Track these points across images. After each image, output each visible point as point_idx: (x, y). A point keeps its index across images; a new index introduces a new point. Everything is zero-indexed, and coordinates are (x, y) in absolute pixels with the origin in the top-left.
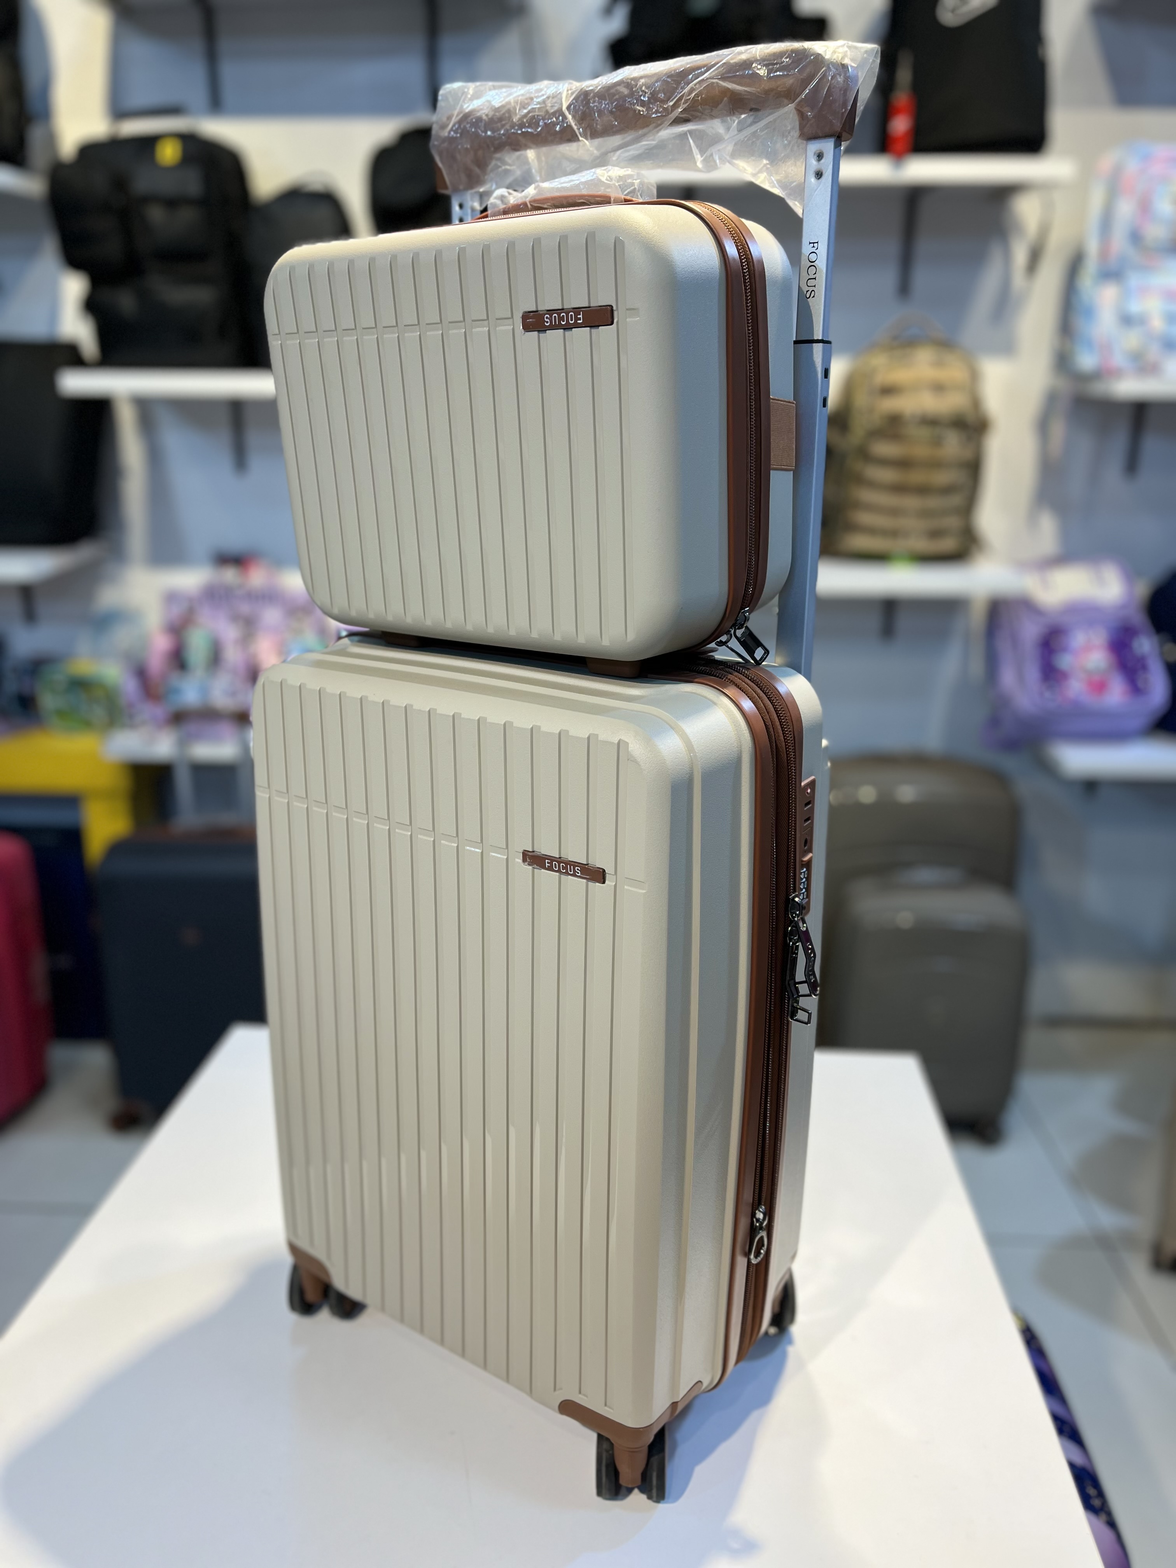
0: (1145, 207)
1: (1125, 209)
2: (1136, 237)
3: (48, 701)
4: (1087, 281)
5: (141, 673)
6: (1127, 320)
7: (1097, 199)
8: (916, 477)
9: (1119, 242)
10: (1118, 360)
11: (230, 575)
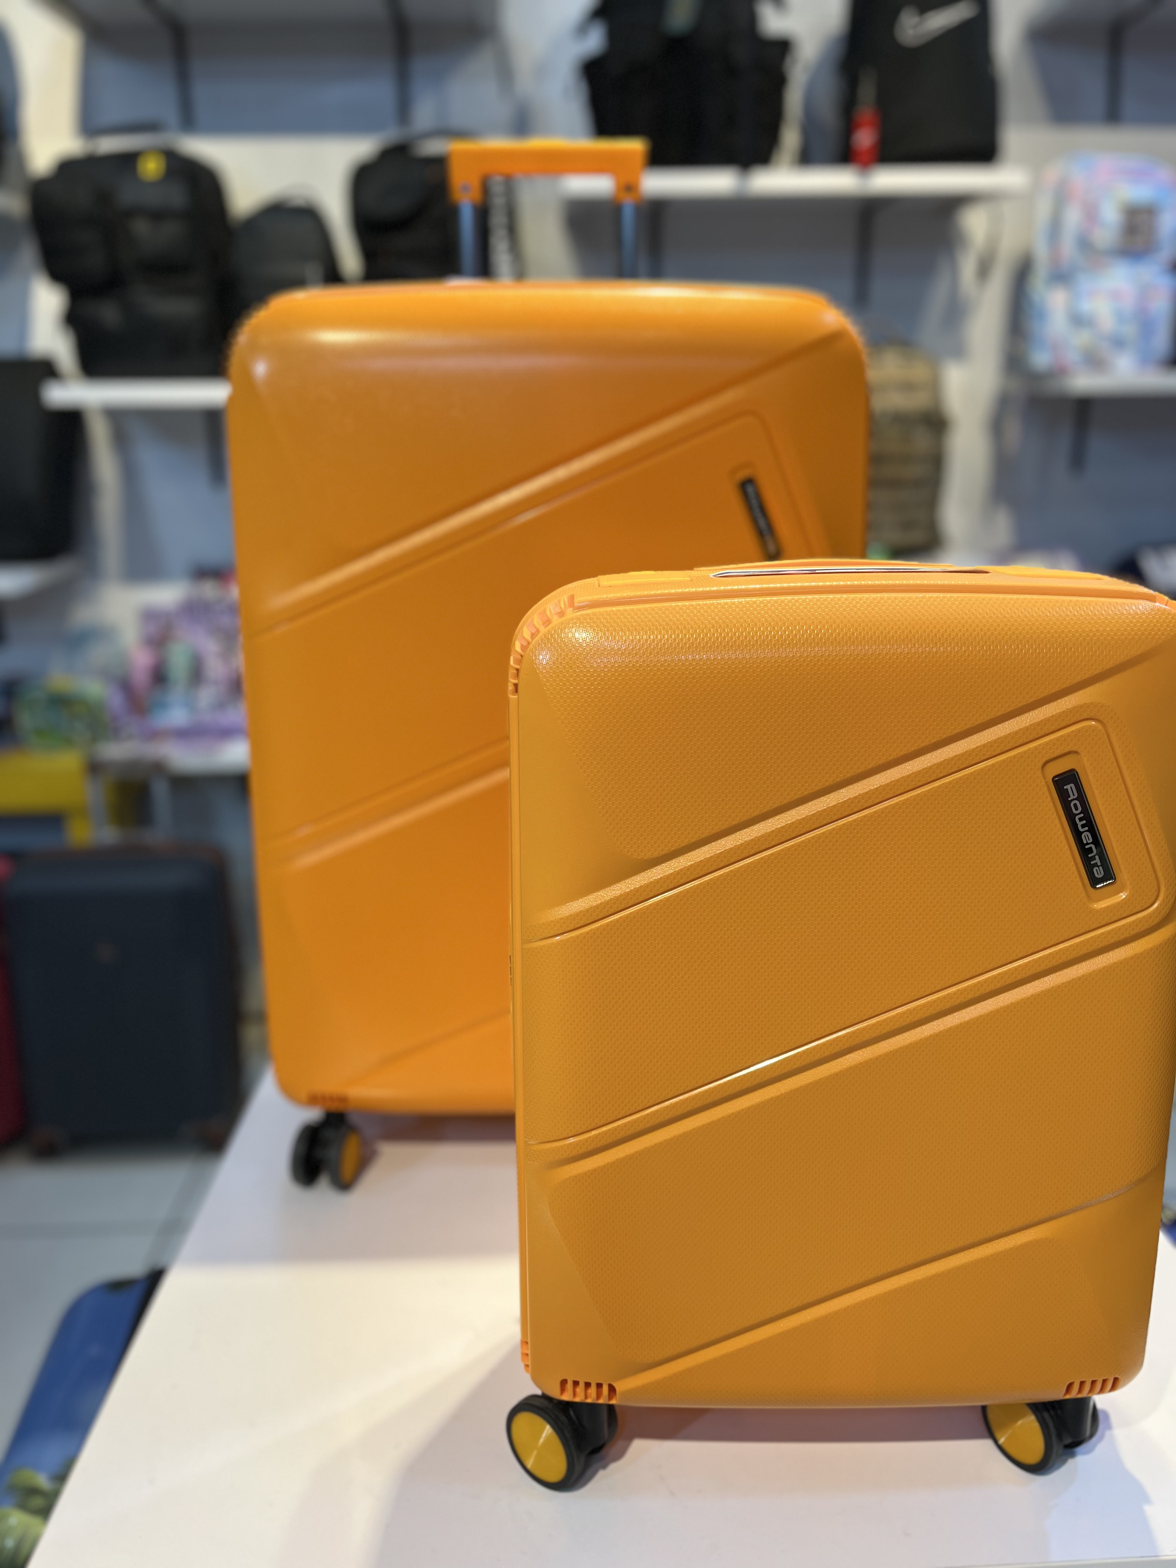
0: (1091, 214)
1: (1073, 218)
2: (1085, 244)
3: (26, 720)
4: (1038, 284)
5: (126, 686)
6: (1079, 320)
7: (1043, 209)
8: (891, 470)
9: (1068, 247)
10: (1072, 357)
11: (209, 590)
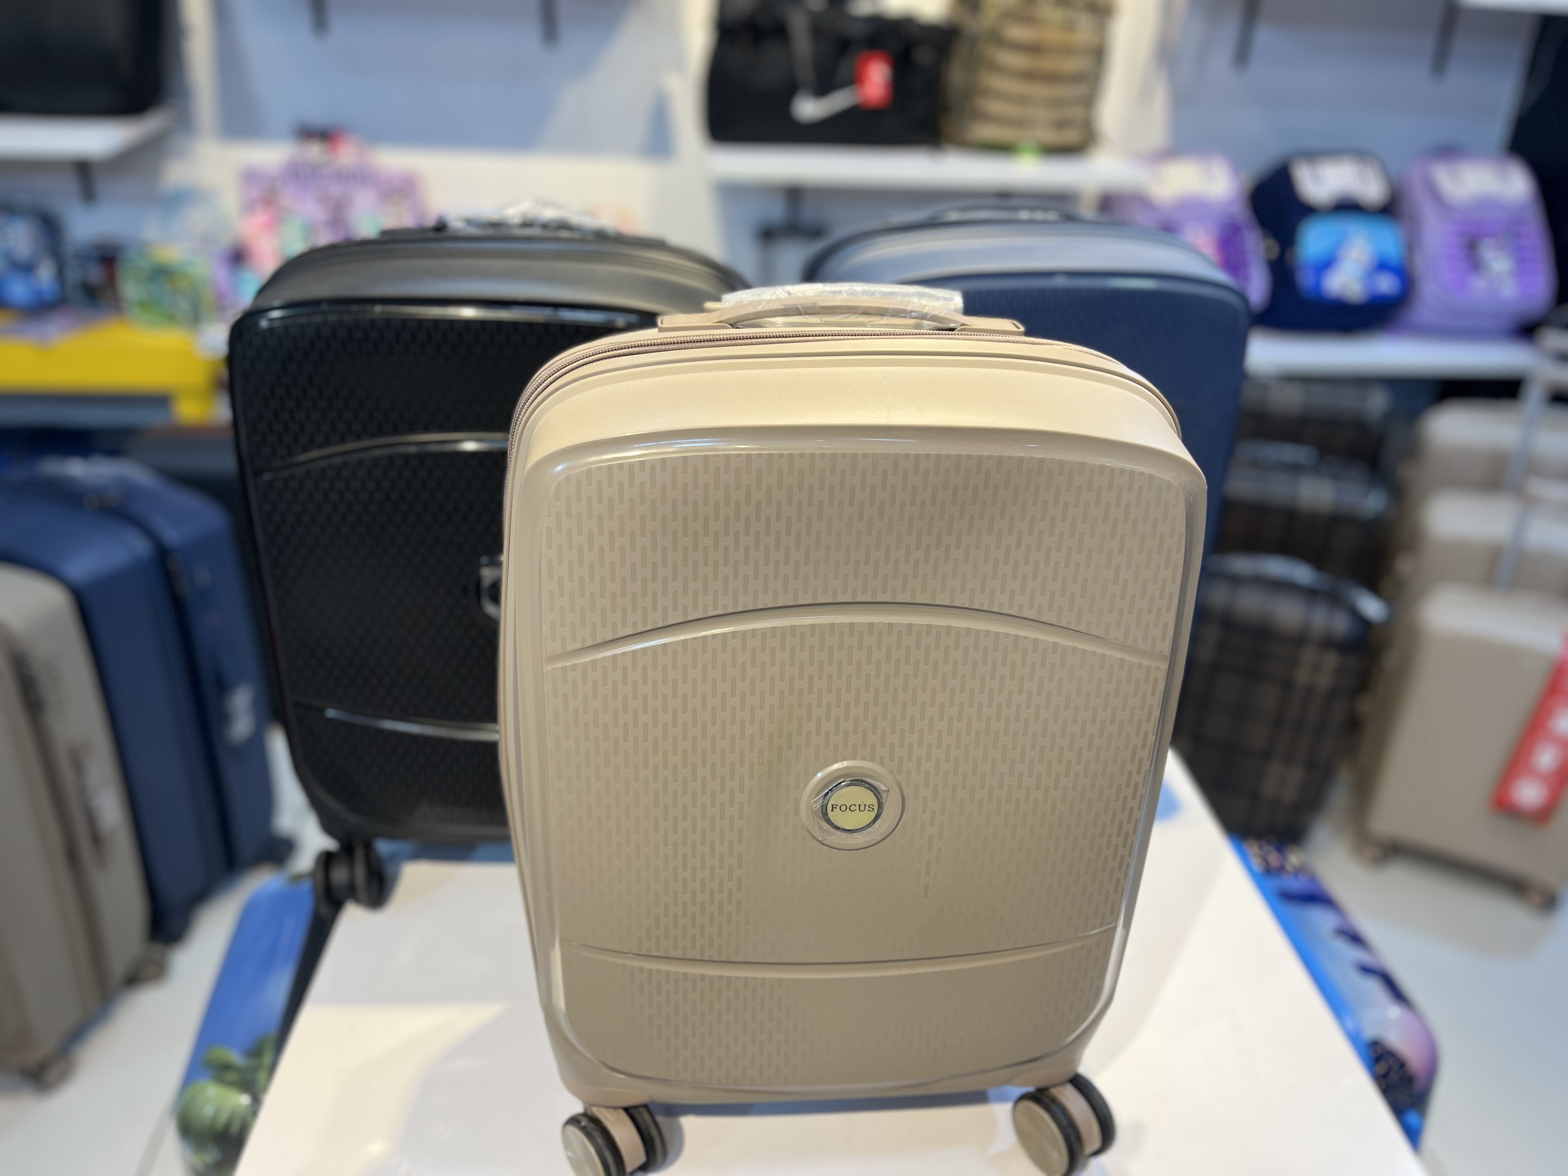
3: (130, 290)
8: (1047, 64)
11: (314, 151)
